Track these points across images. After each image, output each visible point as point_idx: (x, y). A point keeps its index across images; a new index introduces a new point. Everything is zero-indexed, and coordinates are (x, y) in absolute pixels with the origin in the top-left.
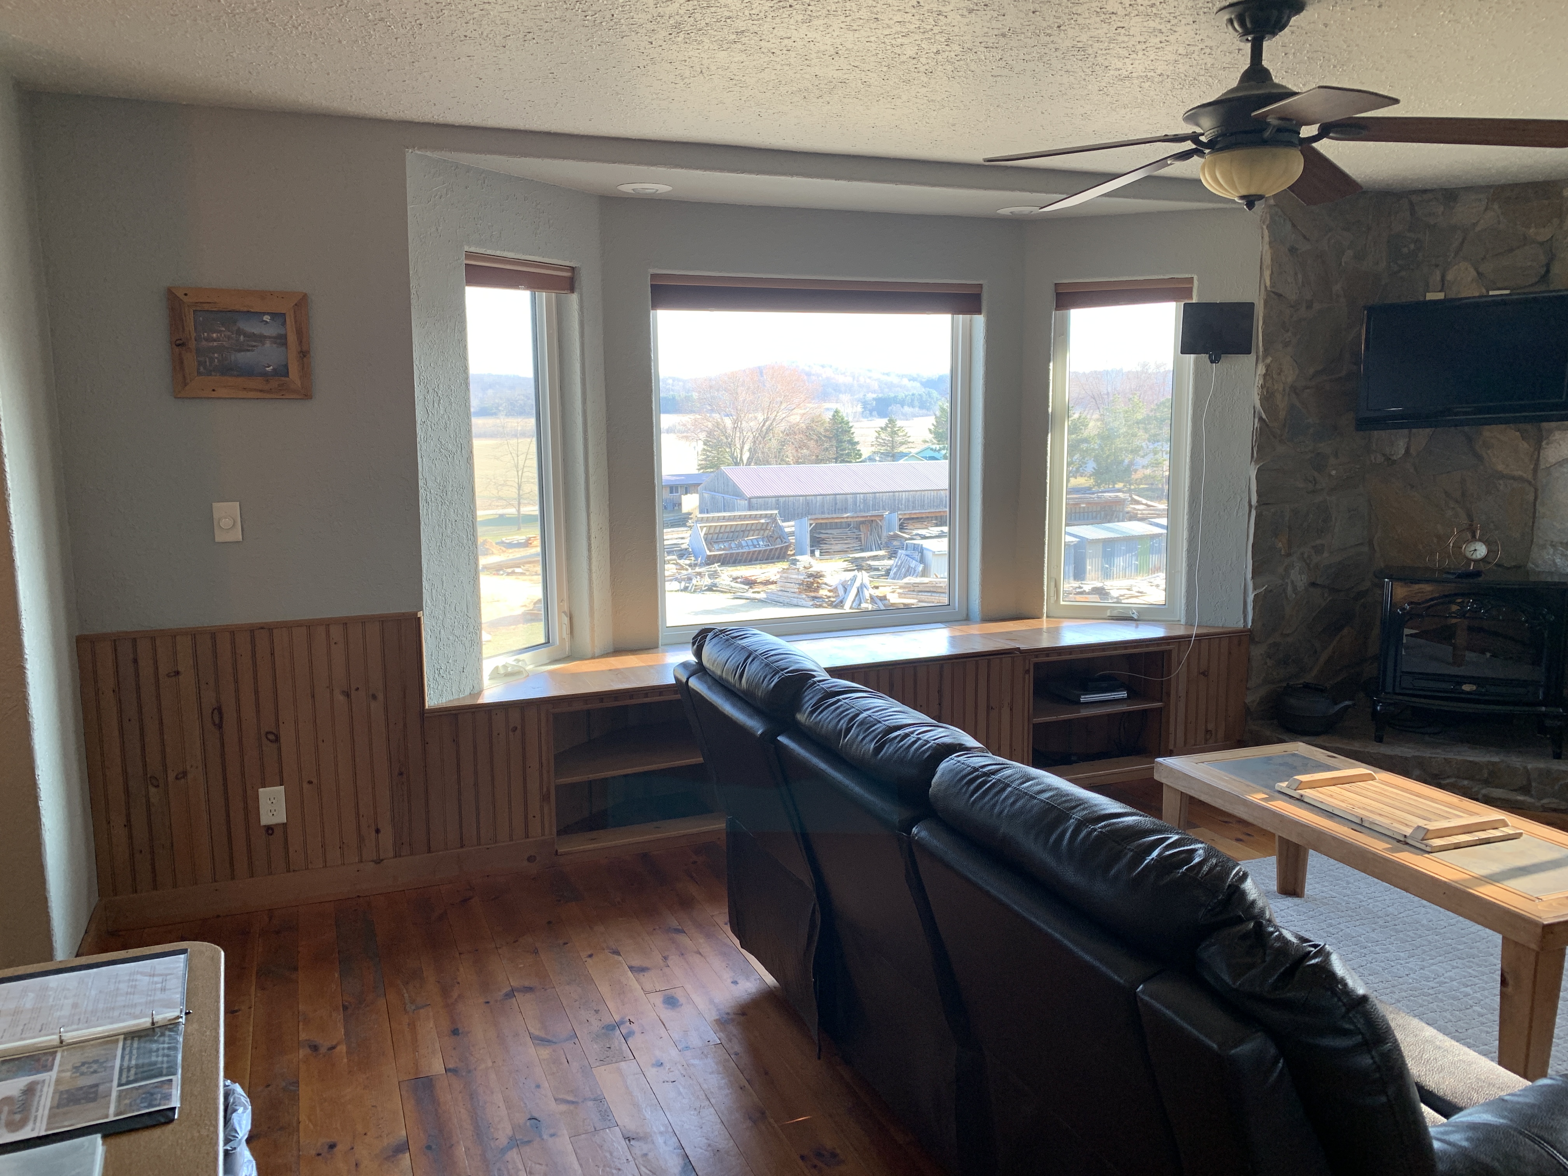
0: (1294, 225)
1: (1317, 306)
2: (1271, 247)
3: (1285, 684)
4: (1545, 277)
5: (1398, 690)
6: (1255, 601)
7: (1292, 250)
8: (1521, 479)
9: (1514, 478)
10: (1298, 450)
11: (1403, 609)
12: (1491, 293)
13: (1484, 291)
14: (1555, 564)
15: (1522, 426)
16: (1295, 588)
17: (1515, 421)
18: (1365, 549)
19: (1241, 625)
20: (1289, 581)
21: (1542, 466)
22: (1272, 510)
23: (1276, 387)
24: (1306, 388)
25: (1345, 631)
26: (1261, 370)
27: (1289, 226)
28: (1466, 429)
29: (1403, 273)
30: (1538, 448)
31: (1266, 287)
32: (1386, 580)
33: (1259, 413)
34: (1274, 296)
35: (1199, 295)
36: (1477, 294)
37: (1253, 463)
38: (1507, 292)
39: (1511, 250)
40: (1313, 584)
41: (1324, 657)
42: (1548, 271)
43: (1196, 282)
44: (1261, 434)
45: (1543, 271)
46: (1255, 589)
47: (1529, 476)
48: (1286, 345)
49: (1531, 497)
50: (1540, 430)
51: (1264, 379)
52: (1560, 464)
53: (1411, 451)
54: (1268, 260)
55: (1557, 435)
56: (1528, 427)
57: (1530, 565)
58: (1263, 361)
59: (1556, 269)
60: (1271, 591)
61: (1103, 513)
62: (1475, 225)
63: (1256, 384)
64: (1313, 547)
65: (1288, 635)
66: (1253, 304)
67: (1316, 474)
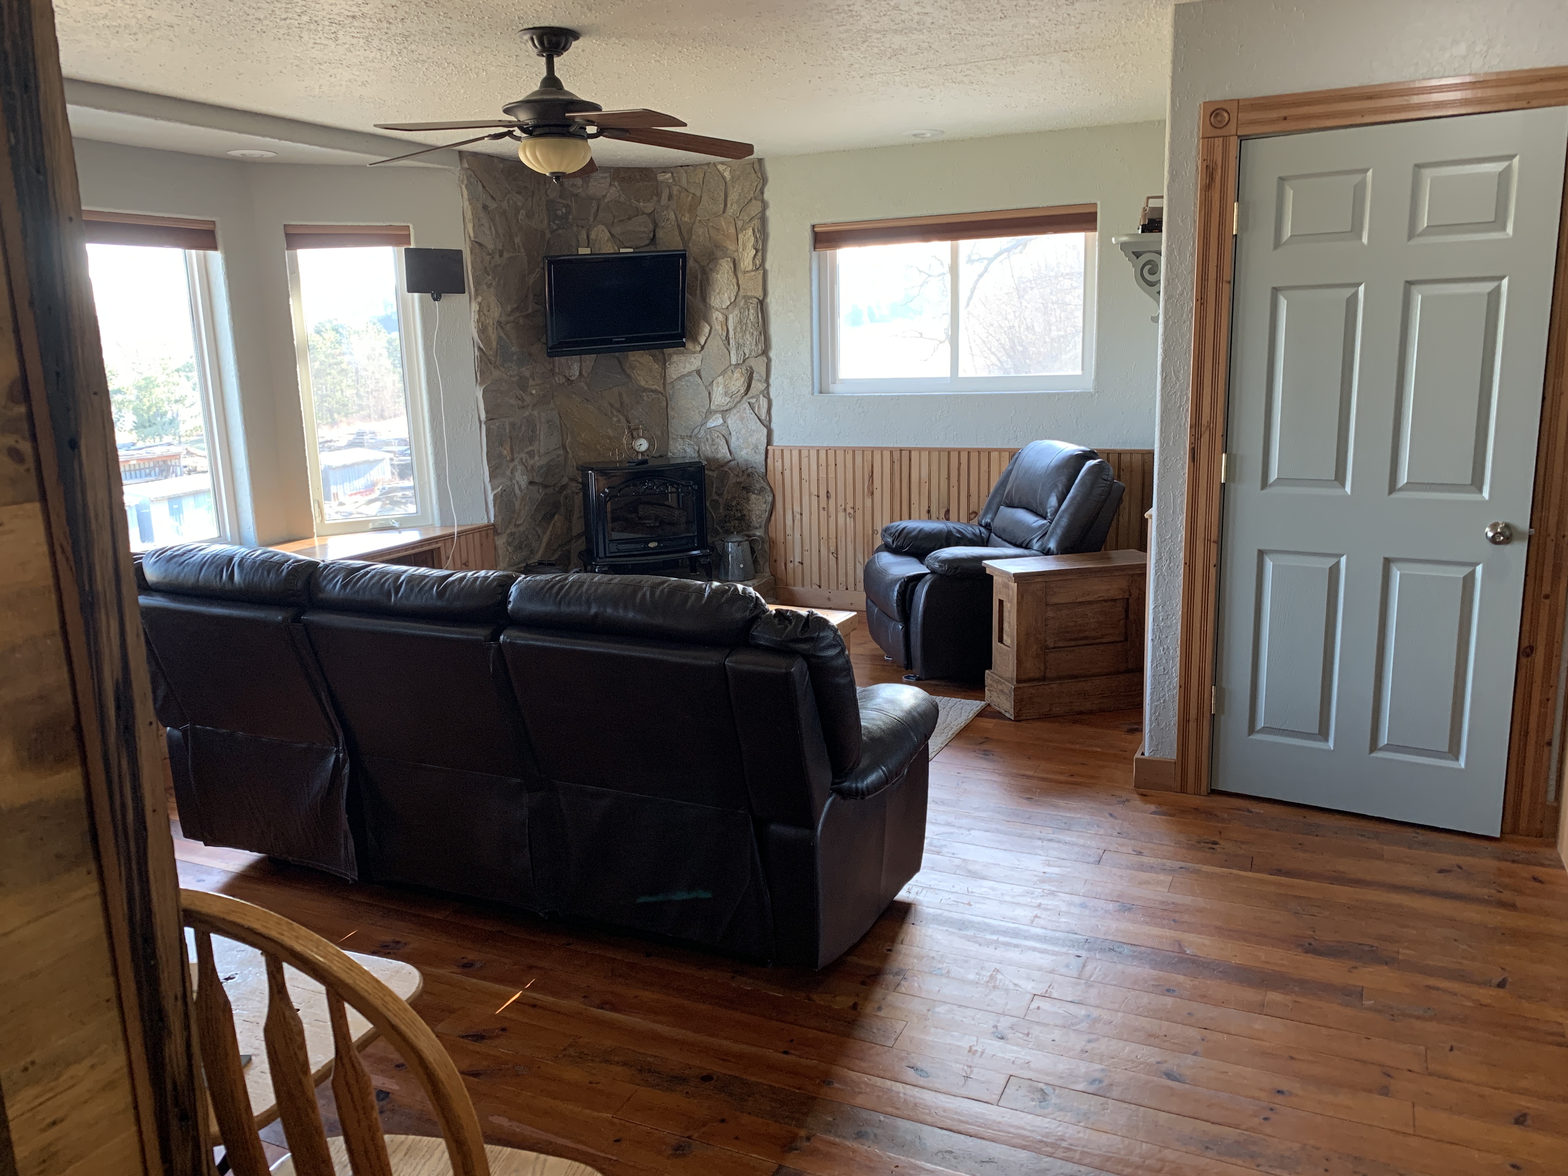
0: (484, 187)
1: (506, 255)
2: (471, 204)
3: (524, 565)
4: (654, 240)
5: (608, 555)
6: (495, 500)
7: (485, 207)
8: (655, 391)
9: (652, 391)
10: (508, 374)
11: (604, 492)
12: (622, 250)
13: (616, 248)
14: (685, 452)
15: (653, 352)
16: (520, 488)
17: (649, 348)
18: (561, 452)
19: (485, 522)
20: (514, 481)
21: (668, 381)
22: (497, 424)
23: (487, 321)
24: (508, 322)
25: (556, 517)
26: (475, 307)
27: (480, 187)
28: (617, 354)
29: (560, 231)
30: (664, 368)
31: (470, 237)
32: (590, 472)
33: (478, 343)
34: (477, 245)
35: (416, 242)
36: (612, 251)
37: (478, 385)
38: (631, 250)
39: (629, 219)
40: (531, 483)
41: (545, 540)
42: (654, 236)
43: (412, 230)
44: (481, 361)
45: (651, 235)
46: (493, 490)
47: (661, 389)
48: (489, 286)
49: (664, 404)
50: (663, 354)
51: (479, 314)
52: (679, 378)
53: (584, 373)
54: (469, 215)
55: (675, 358)
56: (656, 352)
57: (670, 454)
58: (475, 299)
59: (660, 234)
60: (505, 491)
61: (157, 469)
62: (604, 196)
63: (473, 319)
64: (527, 453)
65: (519, 525)
66: (461, 251)
67: (522, 393)
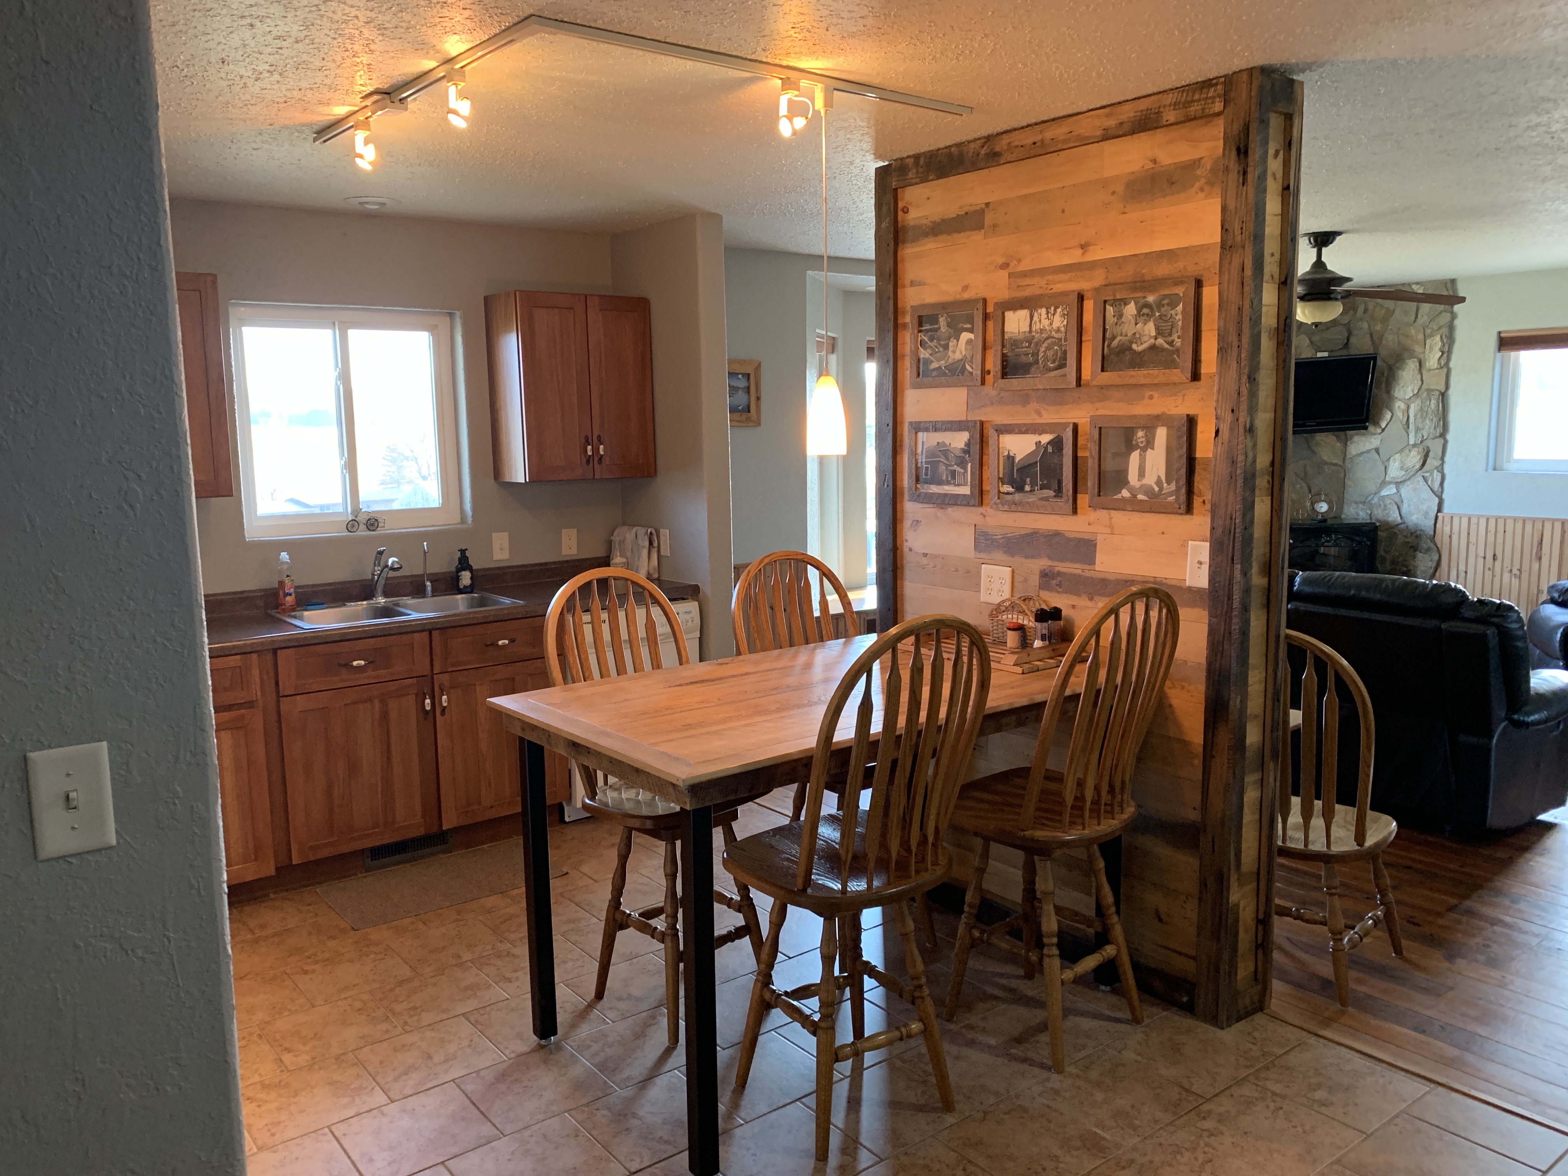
4: (1346, 345)
8: (1336, 465)
9: (1333, 464)
12: (1318, 354)
13: (1314, 353)
14: (1358, 514)
15: (1337, 433)
17: (1333, 430)
21: (1348, 456)
30: (1346, 445)
36: (1310, 355)
38: (1327, 355)
39: (1328, 329)
42: (1348, 343)
45: (1345, 342)
47: (1340, 463)
49: (1342, 475)
50: (1346, 435)
52: (1359, 455)
55: (1356, 438)
56: (1340, 433)
57: (1343, 516)
59: (1353, 340)
